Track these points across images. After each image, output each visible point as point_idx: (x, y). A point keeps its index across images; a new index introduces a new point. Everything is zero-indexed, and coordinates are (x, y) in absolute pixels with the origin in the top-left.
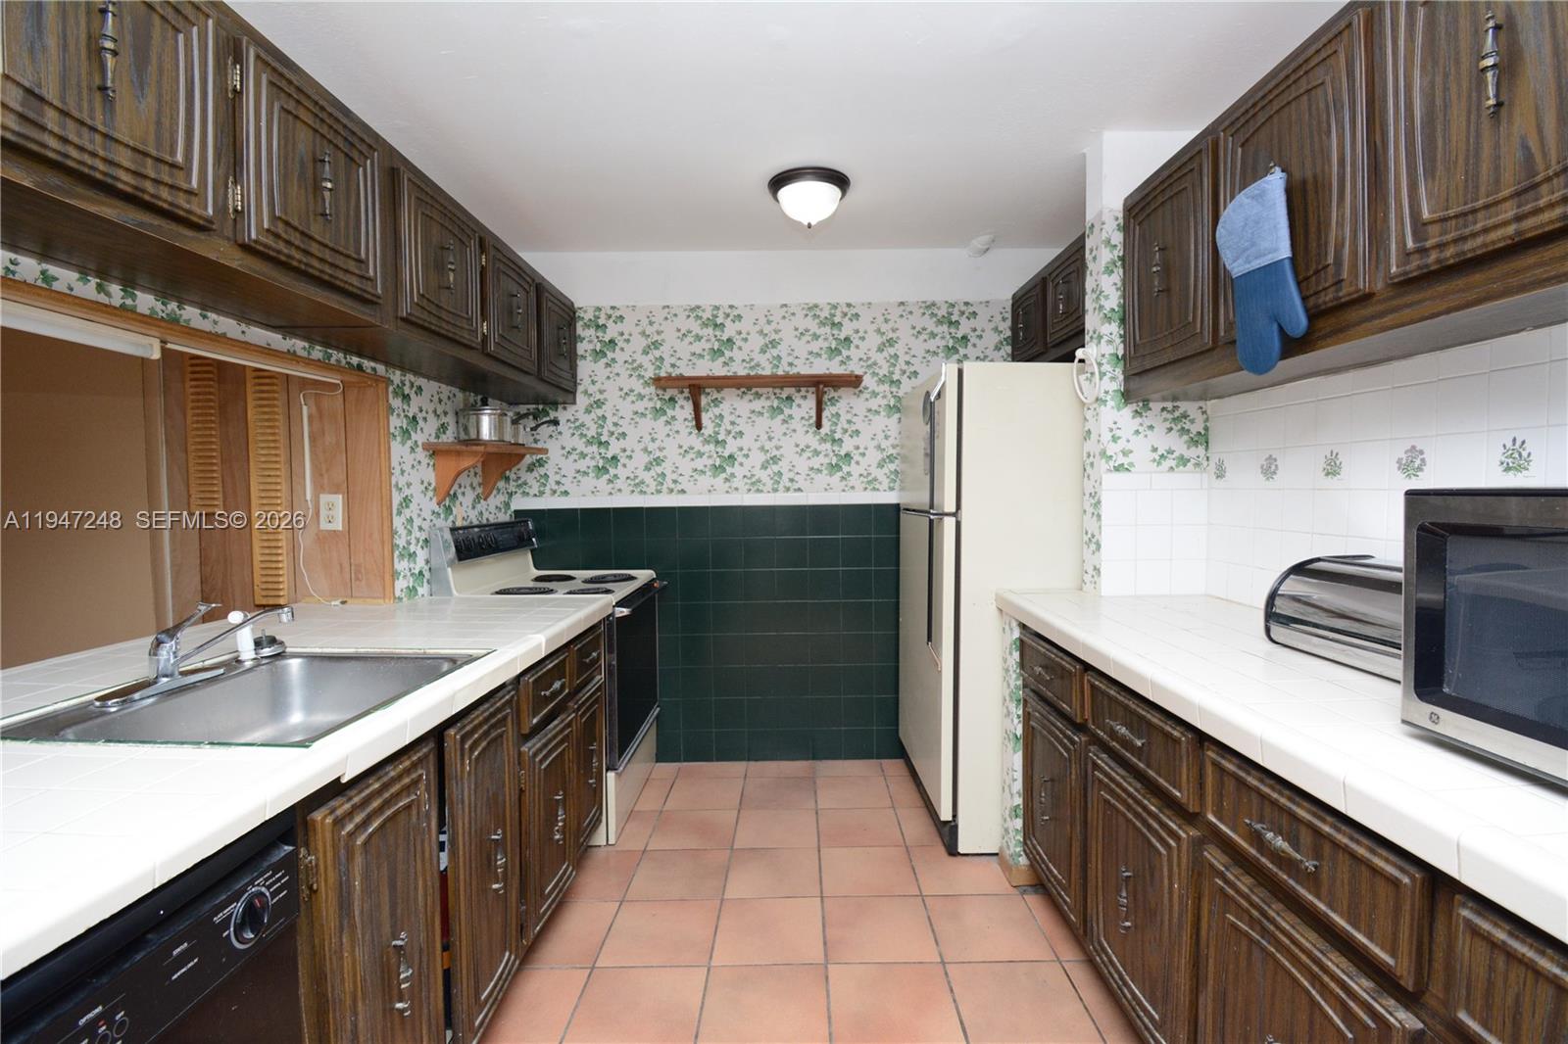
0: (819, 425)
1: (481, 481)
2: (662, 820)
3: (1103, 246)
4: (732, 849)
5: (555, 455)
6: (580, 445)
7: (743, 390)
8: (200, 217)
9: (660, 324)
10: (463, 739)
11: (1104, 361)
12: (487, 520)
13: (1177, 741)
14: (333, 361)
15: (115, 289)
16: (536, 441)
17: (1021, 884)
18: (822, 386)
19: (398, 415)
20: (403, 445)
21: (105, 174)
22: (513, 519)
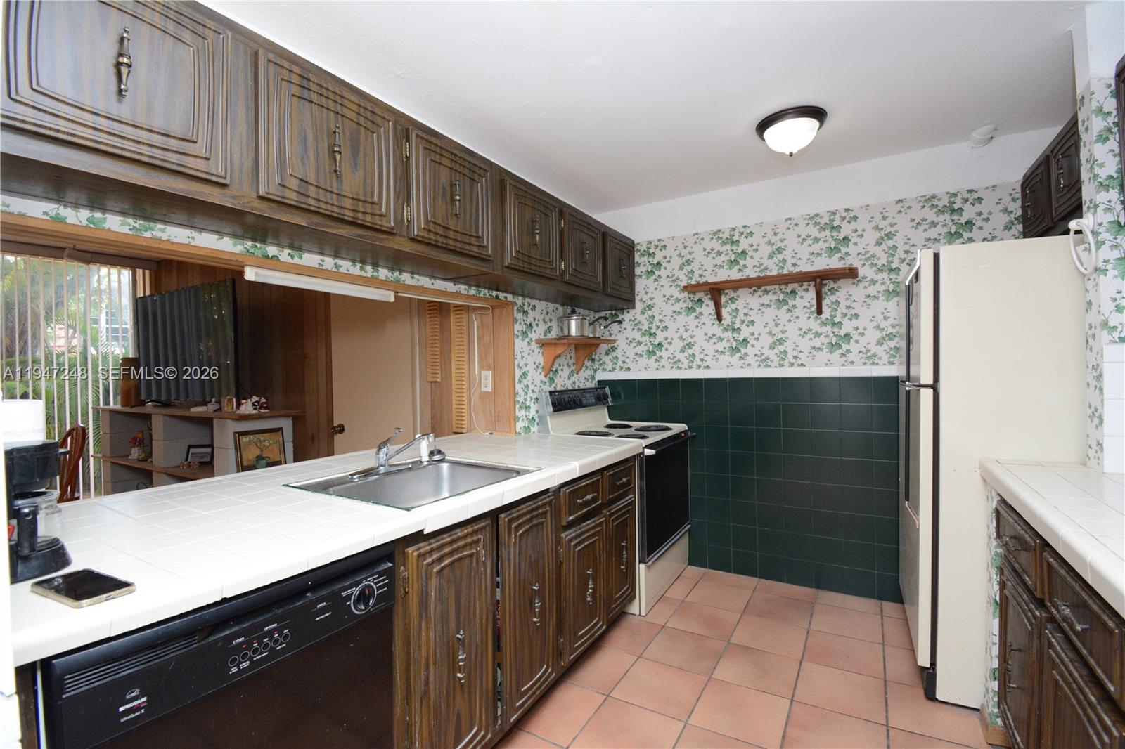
0: (819, 311)
1: (574, 362)
2: (683, 608)
3: (1093, 115)
4: (728, 642)
5: (621, 343)
6: (637, 335)
7: (754, 289)
8: (387, 228)
9: (692, 247)
10: (510, 521)
11: (1102, 230)
12: (579, 386)
13: (1111, 632)
14: (482, 295)
15: (369, 268)
16: (611, 335)
17: (997, 743)
18: (821, 280)
19: (520, 323)
20: (523, 341)
21: (339, 214)
22: (597, 386)
